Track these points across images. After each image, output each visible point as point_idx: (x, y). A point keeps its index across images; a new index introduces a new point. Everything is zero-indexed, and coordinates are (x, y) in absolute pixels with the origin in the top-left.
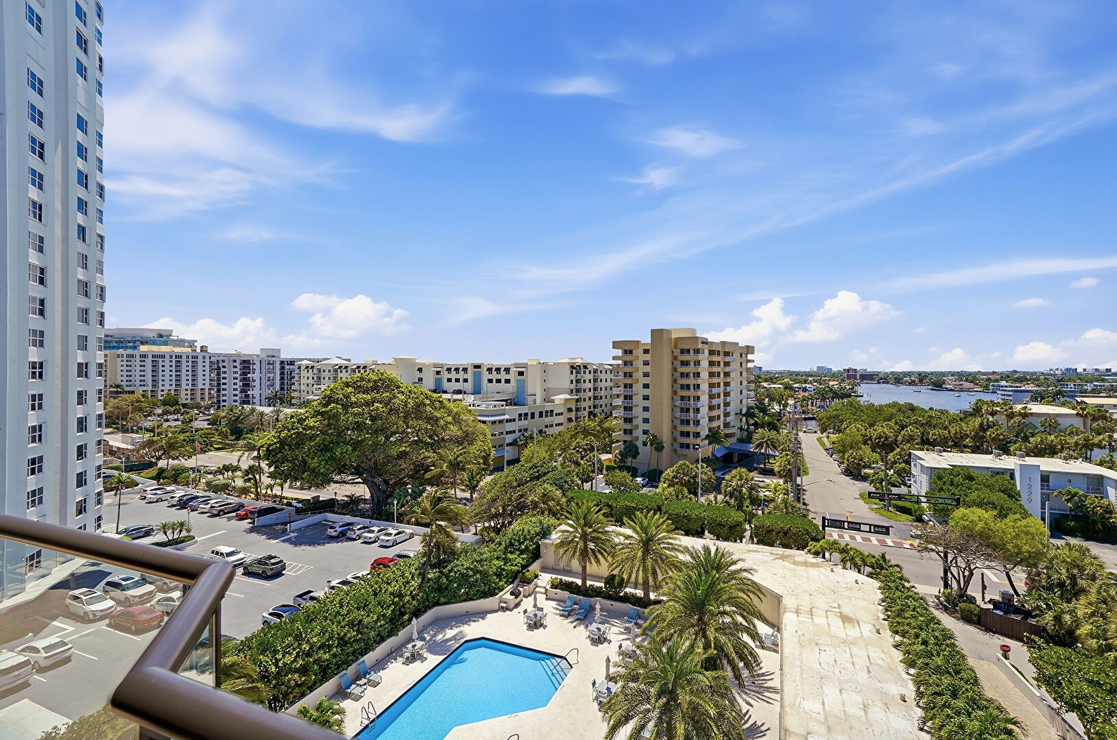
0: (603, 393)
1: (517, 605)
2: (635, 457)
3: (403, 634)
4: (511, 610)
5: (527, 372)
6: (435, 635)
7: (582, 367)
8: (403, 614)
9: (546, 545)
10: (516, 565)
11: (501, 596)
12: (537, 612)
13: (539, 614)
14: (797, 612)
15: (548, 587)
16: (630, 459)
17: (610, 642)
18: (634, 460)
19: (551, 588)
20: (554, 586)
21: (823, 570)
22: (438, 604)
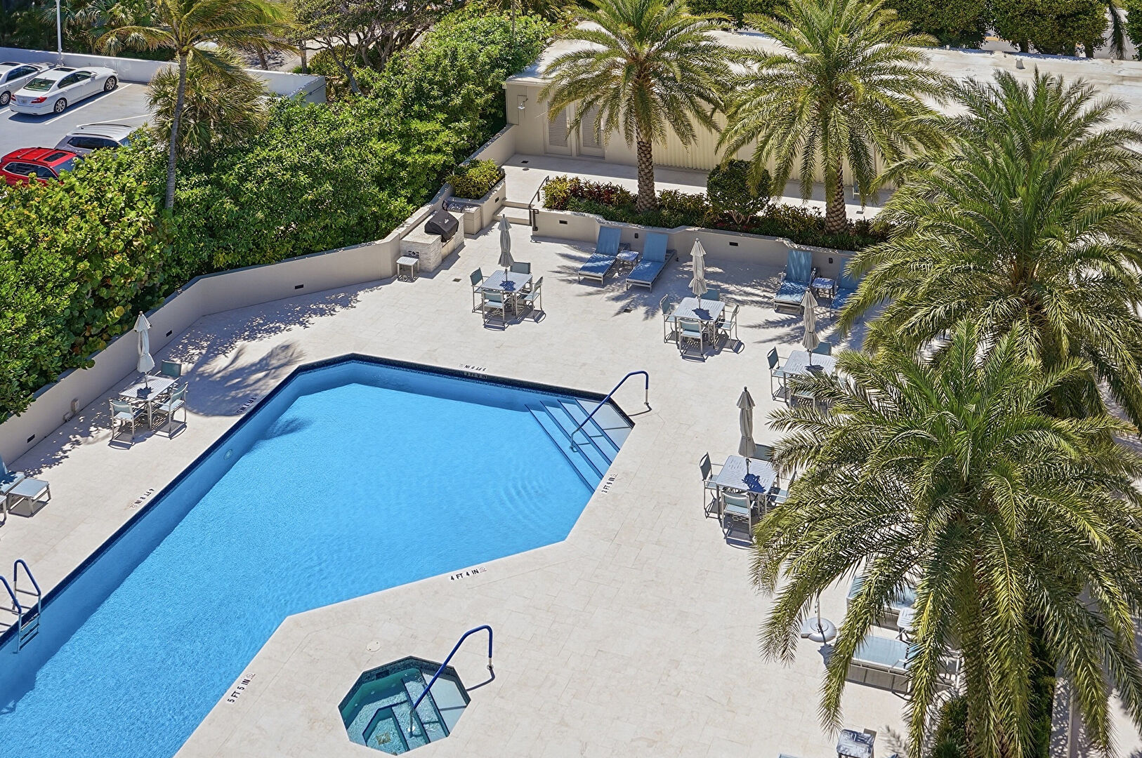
1: (448, 260)
3: (107, 358)
4: (430, 274)
6: (205, 360)
8: (103, 304)
9: (524, 92)
10: (438, 150)
11: (400, 238)
12: (512, 276)
13: (520, 281)
15: (539, 206)
17: (737, 346)
19: (549, 206)
20: (557, 202)
22: (208, 269)
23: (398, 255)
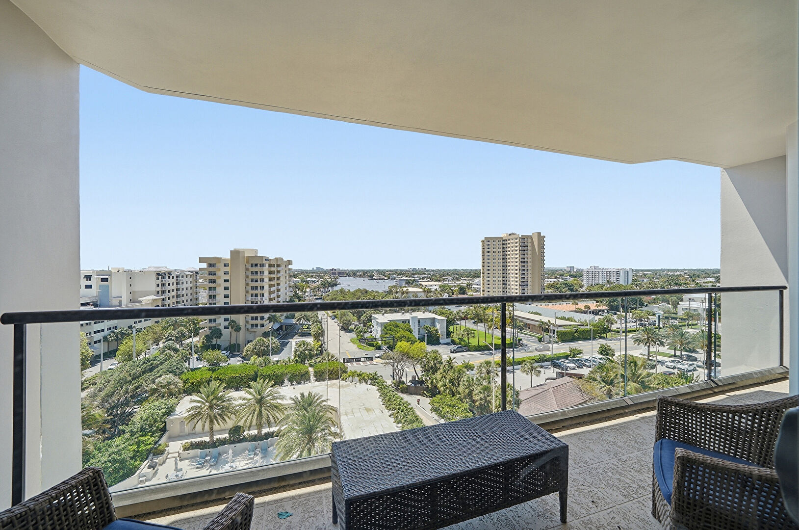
0: (184, 292)
2: (219, 337)
4: (150, 480)
5: (111, 278)
7: (167, 274)
9: (172, 421)
10: (150, 444)
11: (140, 473)
12: (178, 473)
13: (180, 474)
14: (346, 414)
15: (181, 451)
16: (215, 340)
18: (218, 340)
19: (184, 450)
20: (186, 449)
21: (351, 387)
23: (139, 478)
